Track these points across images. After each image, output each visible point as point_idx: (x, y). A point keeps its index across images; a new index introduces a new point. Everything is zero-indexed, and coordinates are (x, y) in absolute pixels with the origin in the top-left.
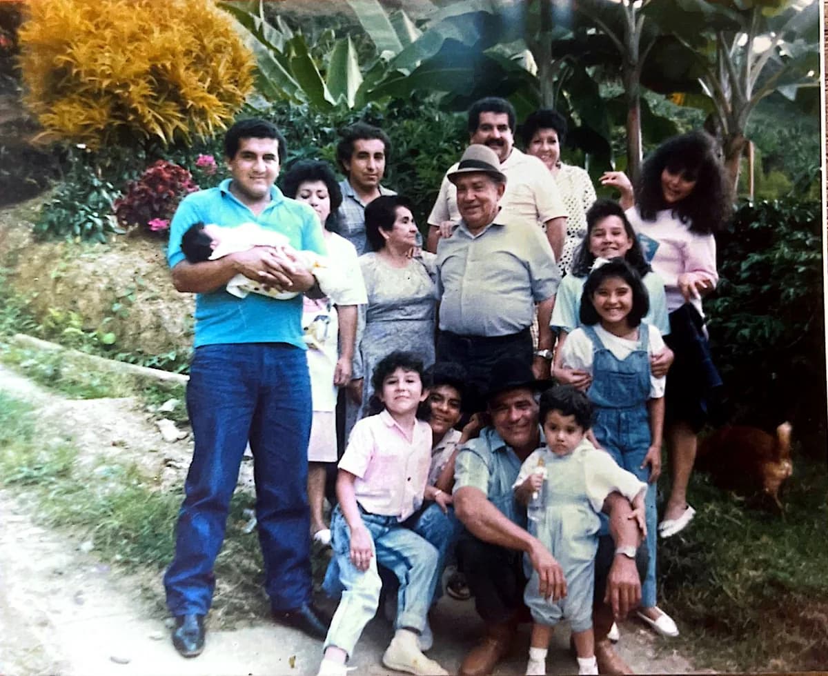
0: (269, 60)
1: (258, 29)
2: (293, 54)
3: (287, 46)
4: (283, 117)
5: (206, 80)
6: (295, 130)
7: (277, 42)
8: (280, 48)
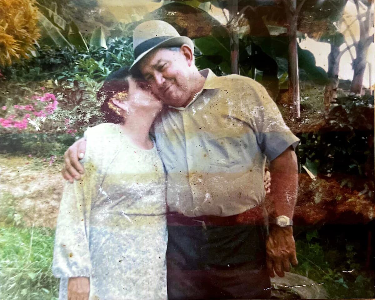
0: (57, 33)
1: (50, 17)
2: (71, 31)
3: (67, 26)
4: (58, 53)
5: (5, 25)
6: (66, 60)
7: (61, 24)
8: (63, 28)
